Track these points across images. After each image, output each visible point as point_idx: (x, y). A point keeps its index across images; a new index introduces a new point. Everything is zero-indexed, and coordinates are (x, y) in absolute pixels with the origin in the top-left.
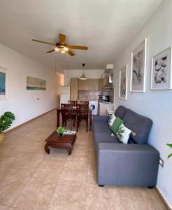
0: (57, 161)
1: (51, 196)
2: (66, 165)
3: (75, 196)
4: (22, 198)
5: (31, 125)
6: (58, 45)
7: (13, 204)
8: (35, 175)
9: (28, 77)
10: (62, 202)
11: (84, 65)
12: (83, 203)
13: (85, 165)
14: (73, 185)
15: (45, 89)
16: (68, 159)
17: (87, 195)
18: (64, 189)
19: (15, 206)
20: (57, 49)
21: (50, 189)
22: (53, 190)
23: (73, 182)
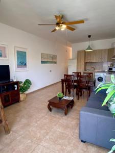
0: (55, 117)
1: (44, 137)
2: (61, 121)
3: (60, 141)
4: (27, 133)
5: (44, 90)
6: (58, 24)
7: (22, 134)
8: (39, 122)
9: (42, 54)
10: (50, 142)
11: (89, 36)
12: (64, 147)
13: (76, 125)
14: (61, 134)
15: (56, 63)
16: (64, 118)
17: (69, 144)
18: (54, 135)
19: (23, 136)
20: (57, 28)
21: (45, 132)
22: (47, 134)
23: (62, 133)
